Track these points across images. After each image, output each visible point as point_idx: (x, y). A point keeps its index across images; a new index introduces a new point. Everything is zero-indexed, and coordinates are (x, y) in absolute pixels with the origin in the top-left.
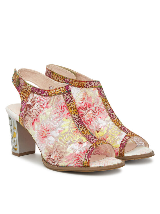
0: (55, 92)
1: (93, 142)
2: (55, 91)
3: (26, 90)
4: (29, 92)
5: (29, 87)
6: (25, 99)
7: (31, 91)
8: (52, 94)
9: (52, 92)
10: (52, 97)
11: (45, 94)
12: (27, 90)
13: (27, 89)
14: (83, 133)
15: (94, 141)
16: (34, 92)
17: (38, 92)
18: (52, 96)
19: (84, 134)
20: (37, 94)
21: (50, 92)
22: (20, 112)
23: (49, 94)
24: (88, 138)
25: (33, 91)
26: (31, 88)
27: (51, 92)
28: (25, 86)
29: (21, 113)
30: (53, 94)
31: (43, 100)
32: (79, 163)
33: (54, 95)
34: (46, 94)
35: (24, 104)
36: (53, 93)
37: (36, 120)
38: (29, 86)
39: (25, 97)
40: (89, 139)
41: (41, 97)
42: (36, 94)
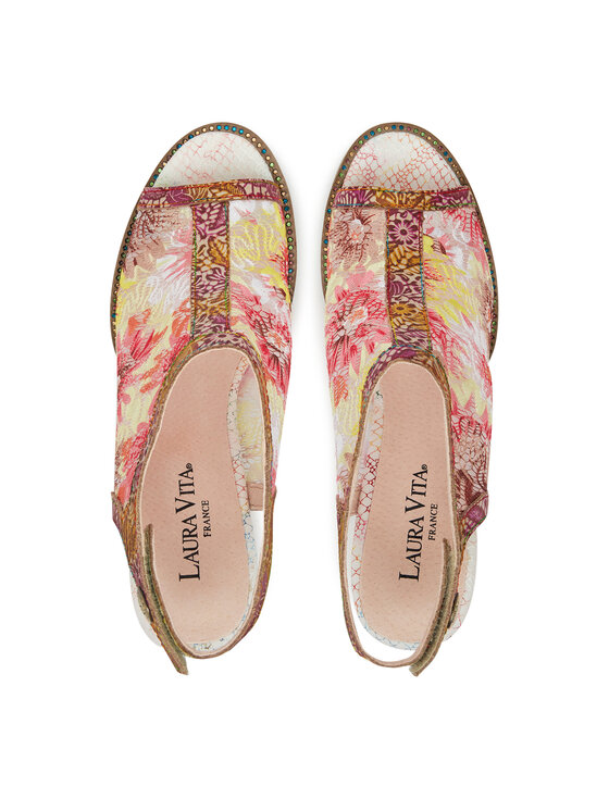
1: (414, 216)
14: (417, 261)
15: (409, 217)
19: (417, 254)
24: (415, 237)
40: (417, 233)
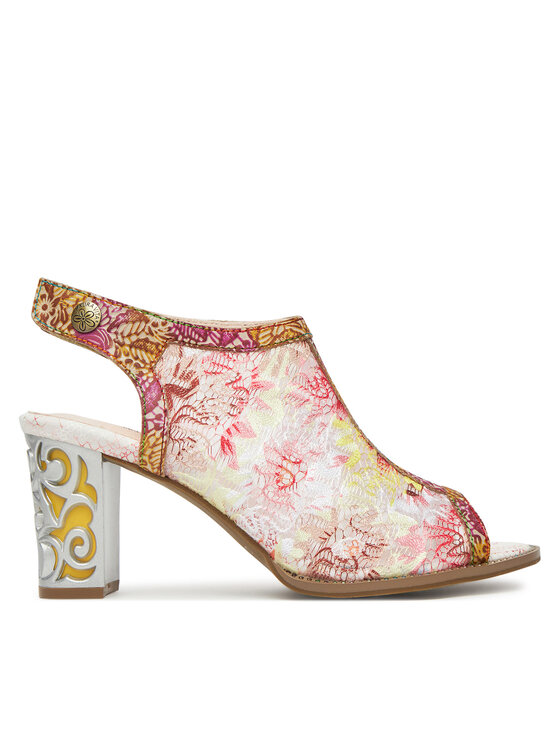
0: (283, 333)
2: (281, 329)
3: (143, 336)
4: (157, 345)
5: (160, 327)
6: (145, 371)
7: (172, 339)
8: (275, 339)
9: (271, 334)
10: (274, 352)
11: (237, 342)
12: (150, 337)
13: (151, 334)
16: (186, 340)
17: (205, 340)
18: (272, 345)
20: (201, 347)
21: (260, 336)
22: (144, 414)
23: (261, 341)
25: (180, 338)
26: (170, 329)
27: (269, 332)
28: (134, 322)
29: (150, 416)
30: (277, 341)
31: (231, 364)
32: (454, 551)
33: (281, 344)
34: (246, 343)
35: (147, 385)
36: (278, 336)
37: (233, 430)
38: (160, 321)
39: (143, 361)
41: (218, 357)
42: (195, 346)
